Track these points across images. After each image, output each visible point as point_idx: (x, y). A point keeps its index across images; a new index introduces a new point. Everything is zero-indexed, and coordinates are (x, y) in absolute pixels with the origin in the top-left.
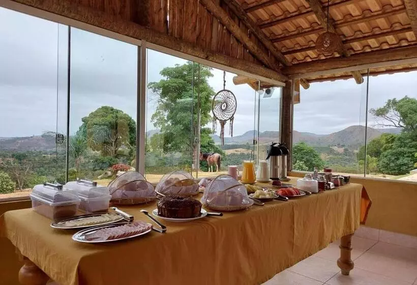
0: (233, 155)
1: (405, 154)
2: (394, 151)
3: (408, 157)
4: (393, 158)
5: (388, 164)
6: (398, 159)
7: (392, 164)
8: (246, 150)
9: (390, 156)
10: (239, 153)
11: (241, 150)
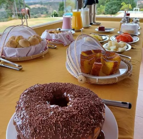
0: (34, 8)
1: (115, 4)
2: (111, 2)
3: (116, 5)
4: (110, 6)
5: (108, 9)
6: (112, 7)
7: (110, 10)
8: (40, 5)
9: (109, 5)
10: (37, 7)
11: (38, 6)
